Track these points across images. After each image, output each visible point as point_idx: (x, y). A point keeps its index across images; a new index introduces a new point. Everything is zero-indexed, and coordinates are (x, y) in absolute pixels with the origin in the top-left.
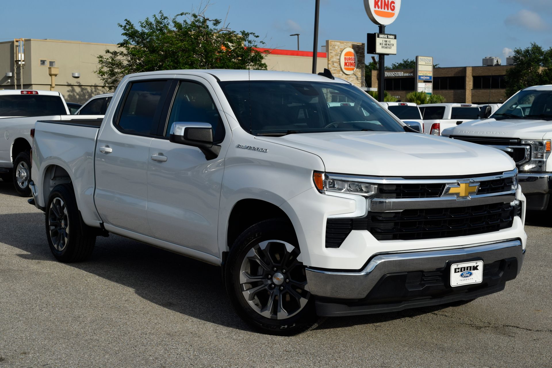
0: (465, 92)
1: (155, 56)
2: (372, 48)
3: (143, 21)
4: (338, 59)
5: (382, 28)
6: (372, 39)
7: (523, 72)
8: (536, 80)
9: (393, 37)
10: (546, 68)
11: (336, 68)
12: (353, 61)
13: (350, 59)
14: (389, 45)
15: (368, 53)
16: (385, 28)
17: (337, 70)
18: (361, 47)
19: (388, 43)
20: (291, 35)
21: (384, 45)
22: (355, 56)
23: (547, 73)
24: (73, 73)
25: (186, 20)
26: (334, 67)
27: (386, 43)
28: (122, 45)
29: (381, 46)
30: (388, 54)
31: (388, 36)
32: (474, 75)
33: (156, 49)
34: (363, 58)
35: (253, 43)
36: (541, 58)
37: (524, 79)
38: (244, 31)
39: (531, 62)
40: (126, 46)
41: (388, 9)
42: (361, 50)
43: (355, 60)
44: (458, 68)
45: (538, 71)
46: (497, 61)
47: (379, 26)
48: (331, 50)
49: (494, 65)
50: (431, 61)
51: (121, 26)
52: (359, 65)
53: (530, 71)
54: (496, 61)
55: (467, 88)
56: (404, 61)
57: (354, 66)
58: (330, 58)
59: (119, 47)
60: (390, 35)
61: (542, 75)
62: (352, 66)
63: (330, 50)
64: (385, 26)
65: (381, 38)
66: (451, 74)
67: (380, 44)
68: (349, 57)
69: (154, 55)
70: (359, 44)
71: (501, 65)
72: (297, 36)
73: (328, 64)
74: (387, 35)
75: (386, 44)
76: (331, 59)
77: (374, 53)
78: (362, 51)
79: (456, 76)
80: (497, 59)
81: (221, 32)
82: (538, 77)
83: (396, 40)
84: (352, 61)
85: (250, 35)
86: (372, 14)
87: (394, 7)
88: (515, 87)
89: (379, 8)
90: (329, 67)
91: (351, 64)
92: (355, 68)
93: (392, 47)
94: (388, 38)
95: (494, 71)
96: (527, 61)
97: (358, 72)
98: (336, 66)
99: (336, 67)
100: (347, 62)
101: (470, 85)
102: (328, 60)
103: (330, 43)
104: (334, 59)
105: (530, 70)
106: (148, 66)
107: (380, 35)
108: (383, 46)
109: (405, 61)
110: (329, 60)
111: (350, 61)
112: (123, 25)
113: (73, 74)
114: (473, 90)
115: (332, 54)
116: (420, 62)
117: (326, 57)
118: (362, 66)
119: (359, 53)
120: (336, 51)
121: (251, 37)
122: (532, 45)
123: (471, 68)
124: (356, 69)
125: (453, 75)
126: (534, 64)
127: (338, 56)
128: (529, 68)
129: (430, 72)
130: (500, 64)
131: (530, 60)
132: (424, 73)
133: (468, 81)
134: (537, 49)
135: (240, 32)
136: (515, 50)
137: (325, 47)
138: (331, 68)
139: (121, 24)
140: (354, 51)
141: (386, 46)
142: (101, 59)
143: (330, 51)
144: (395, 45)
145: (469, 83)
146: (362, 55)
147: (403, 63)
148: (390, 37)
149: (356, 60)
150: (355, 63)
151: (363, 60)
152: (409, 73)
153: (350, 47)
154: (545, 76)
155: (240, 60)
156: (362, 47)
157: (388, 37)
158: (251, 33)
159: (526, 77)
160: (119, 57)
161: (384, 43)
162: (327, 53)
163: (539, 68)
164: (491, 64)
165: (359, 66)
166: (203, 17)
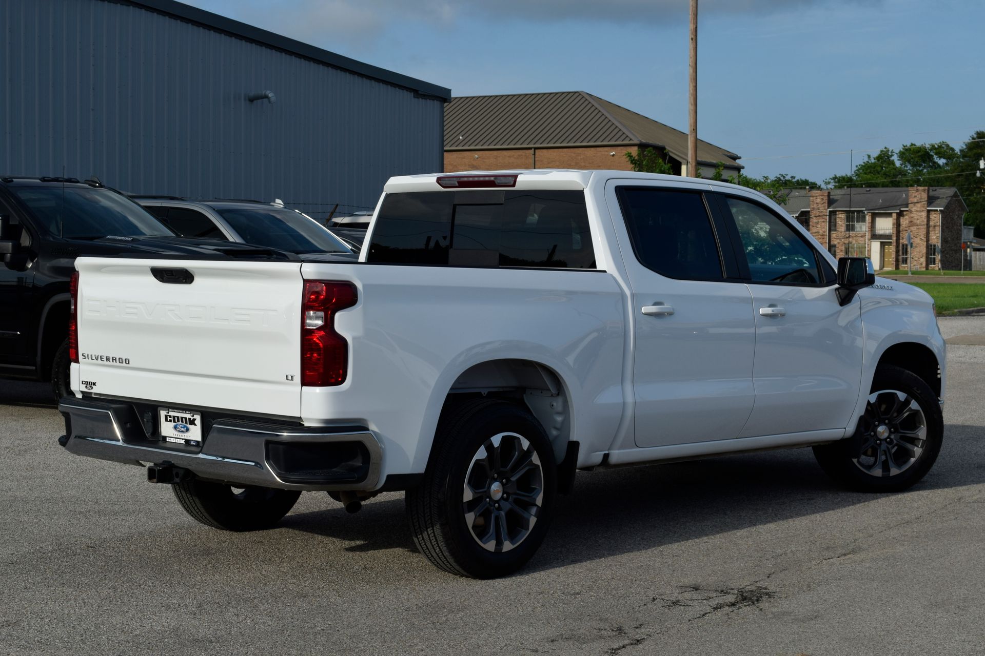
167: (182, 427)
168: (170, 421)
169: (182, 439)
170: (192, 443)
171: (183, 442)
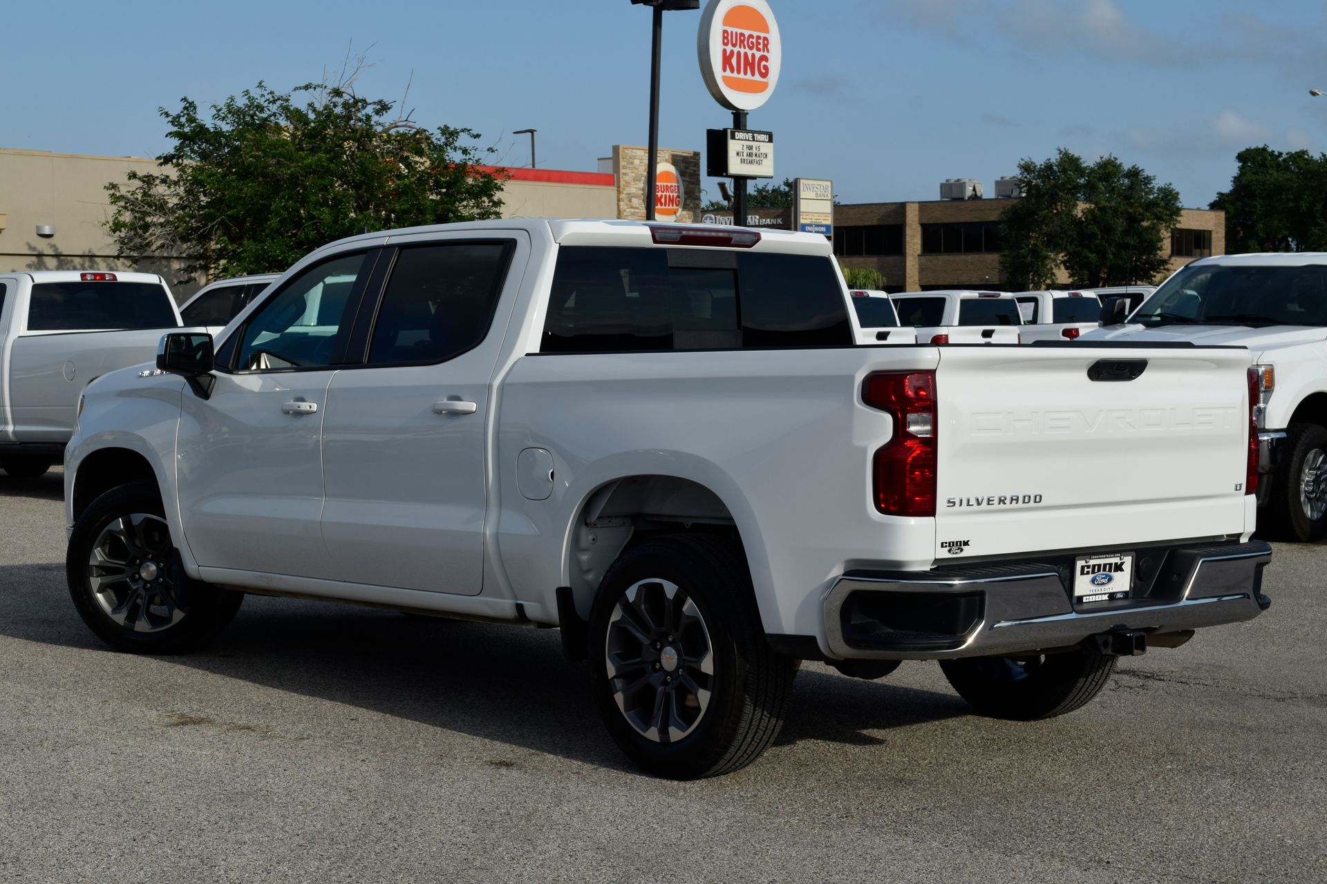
0: (905, 262)
1: (251, 187)
2: (718, 163)
3: (222, 104)
4: (640, 190)
5: (739, 118)
6: (717, 142)
7: (1040, 215)
8: (1070, 233)
9: (764, 137)
10: (1093, 206)
11: (636, 211)
12: (675, 193)
13: (667, 189)
14: (756, 155)
15: (710, 174)
16: (748, 116)
17: (640, 215)
18: (691, 162)
19: (754, 151)
20: (515, 133)
21: (745, 157)
22: (678, 182)
23: (1094, 217)
24: (39, 225)
25: (313, 103)
26: (632, 207)
27: (750, 151)
28: (167, 160)
29: (738, 159)
30: (754, 178)
31: (755, 135)
32: (925, 221)
33: (252, 169)
34: (697, 186)
35: (472, 152)
36: (1082, 181)
37: (1044, 232)
38: (446, 127)
39: (1058, 192)
40: (178, 165)
41: (753, 74)
42: (691, 168)
43: (679, 192)
44: (886, 206)
45: (1074, 212)
46: (974, 189)
47: (732, 113)
48: (625, 167)
49: (967, 198)
50: (829, 189)
51: (167, 115)
52: (688, 202)
53: (1055, 211)
54: (971, 188)
55: (907, 251)
56: (758, 189)
57: (677, 205)
58: (622, 185)
59: (161, 164)
60: (760, 132)
61: (1083, 222)
62: (673, 206)
63: (623, 168)
64: (747, 113)
65: (739, 139)
66: (871, 220)
67: (738, 154)
68: (665, 184)
69: (250, 184)
70: (687, 155)
71: (984, 197)
72: (530, 134)
73: (619, 200)
74: (753, 134)
75: (750, 155)
76: (624, 189)
77: (724, 174)
78: (695, 171)
79: (881, 223)
80: (973, 185)
81: (393, 132)
82: (1074, 225)
83: (771, 144)
84: (672, 192)
85: (460, 134)
86: (718, 86)
87: (766, 68)
88: (1022, 248)
89: (732, 71)
90: (621, 207)
91: (671, 201)
92: (680, 210)
93: (764, 161)
94: (754, 140)
95: (971, 211)
96: (1049, 189)
97: (686, 218)
98: (637, 206)
99: (637, 208)
100: (662, 196)
101: (914, 244)
102: (619, 192)
103: (622, 152)
104: (632, 189)
105: (1057, 209)
106: (235, 210)
107: (736, 133)
108: (743, 158)
109: (760, 188)
110: (621, 190)
111: (668, 194)
112: (174, 113)
113: (38, 228)
114: (923, 257)
115: (626, 178)
116: (803, 193)
117: (614, 185)
118: (694, 204)
119: (687, 175)
120: (635, 170)
121: (463, 140)
122: (1061, 152)
123: (917, 205)
124: (682, 211)
125: (875, 222)
126: (1064, 196)
127: (640, 181)
128: (1054, 206)
129: (826, 216)
130: (982, 195)
131: (1055, 186)
132: (813, 218)
133: (911, 236)
134: (1070, 163)
135: (439, 128)
136: (1019, 164)
137: (611, 161)
138: (625, 211)
139: (166, 111)
140: (677, 169)
141: (751, 158)
142: (112, 192)
143: (622, 171)
144: (770, 156)
145: (912, 240)
146: (693, 180)
147: (756, 193)
148: (758, 137)
149: (682, 190)
150: (678, 197)
151: (697, 190)
152: (774, 218)
153: (667, 161)
154: (1091, 224)
155: (444, 193)
156: (693, 160)
157: (753, 137)
158: (463, 131)
159: (1046, 225)
160: (160, 190)
161: (746, 151)
162: (615, 175)
163: (1077, 205)
164: (960, 196)
165: (689, 205)
166: (350, 95)
167: (1102, 578)
168: (1088, 573)
169: (1105, 594)
170: (1119, 596)
171: (1105, 597)
